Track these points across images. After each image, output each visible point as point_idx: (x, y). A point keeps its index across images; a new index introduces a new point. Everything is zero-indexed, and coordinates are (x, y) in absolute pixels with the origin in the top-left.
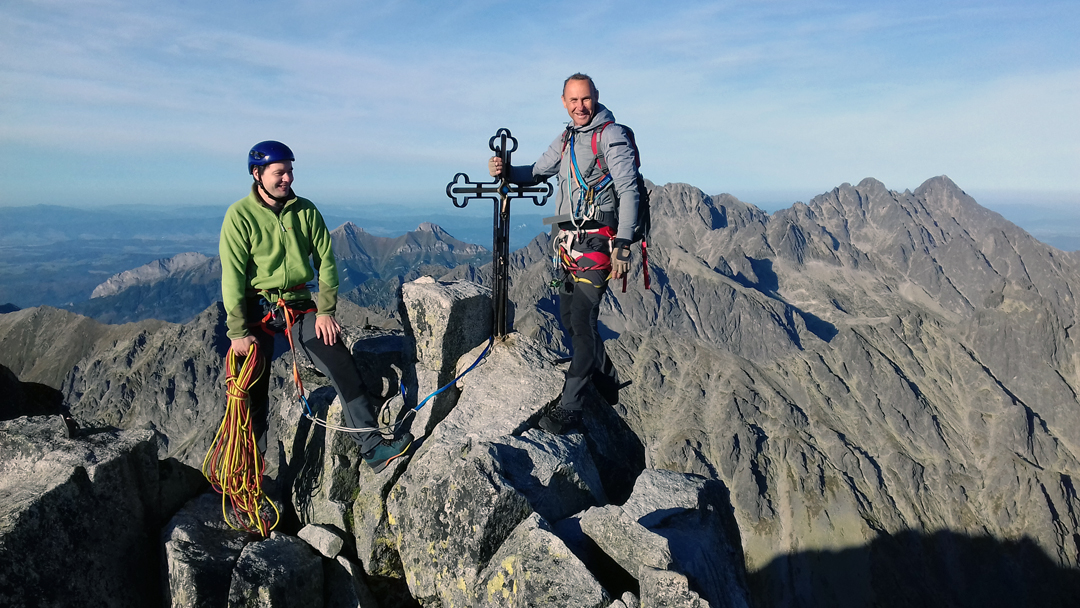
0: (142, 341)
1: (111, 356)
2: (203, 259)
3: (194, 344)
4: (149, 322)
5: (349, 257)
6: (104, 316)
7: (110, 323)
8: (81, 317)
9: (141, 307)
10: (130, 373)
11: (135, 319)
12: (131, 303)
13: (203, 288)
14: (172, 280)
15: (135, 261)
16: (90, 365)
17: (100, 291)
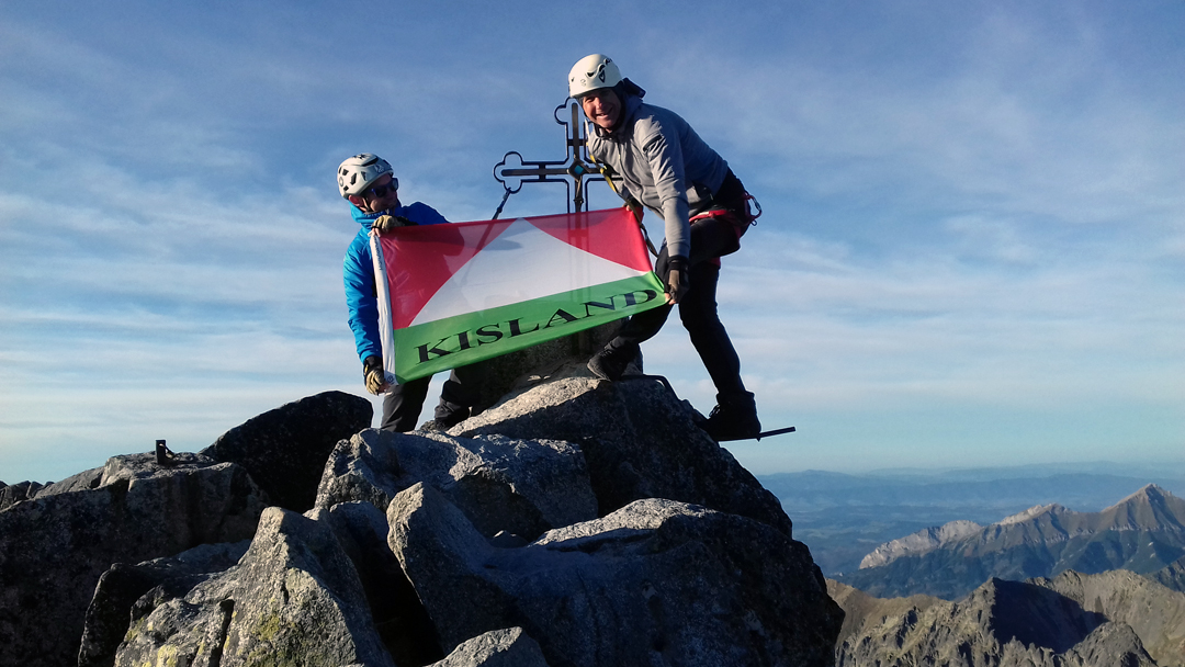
0: (912, 618)
1: (880, 633)
2: (975, 528)
3: (969, 625)
4: (918, 598)
5: (1155, 527)
6: (873, 588)
7: (879, 597)
8: (850, 589)
9: (911, 581)
10: (900, 653)
11: (905, 593)
12: (900, 575)
13: (978, 562)
14: (943, 551)
15: (903, 529)
16: (859, 642)
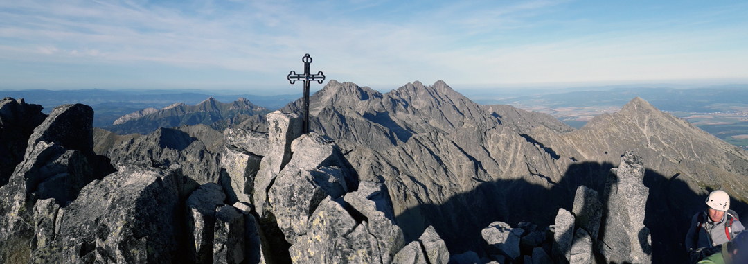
0: (132, 142)
1: (121, 147)
2: (156, 110)
3: (152, 143)
4: (135, 134)
5: (211, 110)
6: (118, 132)
7: (120, 135)
8: (110, 132)
9: (132, 129)
10: (128, 154)
11: (130, 133)
12: (129, 127)
13: (156, 122)
14: (144, 118)
15: (130, 111)
16: (113, 151)
17: (117, 122)
